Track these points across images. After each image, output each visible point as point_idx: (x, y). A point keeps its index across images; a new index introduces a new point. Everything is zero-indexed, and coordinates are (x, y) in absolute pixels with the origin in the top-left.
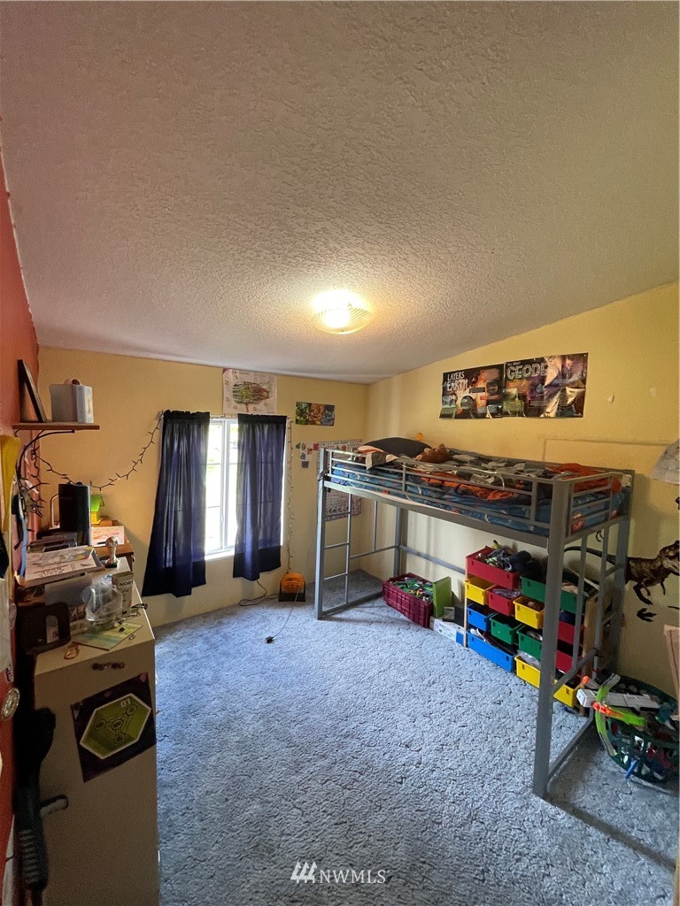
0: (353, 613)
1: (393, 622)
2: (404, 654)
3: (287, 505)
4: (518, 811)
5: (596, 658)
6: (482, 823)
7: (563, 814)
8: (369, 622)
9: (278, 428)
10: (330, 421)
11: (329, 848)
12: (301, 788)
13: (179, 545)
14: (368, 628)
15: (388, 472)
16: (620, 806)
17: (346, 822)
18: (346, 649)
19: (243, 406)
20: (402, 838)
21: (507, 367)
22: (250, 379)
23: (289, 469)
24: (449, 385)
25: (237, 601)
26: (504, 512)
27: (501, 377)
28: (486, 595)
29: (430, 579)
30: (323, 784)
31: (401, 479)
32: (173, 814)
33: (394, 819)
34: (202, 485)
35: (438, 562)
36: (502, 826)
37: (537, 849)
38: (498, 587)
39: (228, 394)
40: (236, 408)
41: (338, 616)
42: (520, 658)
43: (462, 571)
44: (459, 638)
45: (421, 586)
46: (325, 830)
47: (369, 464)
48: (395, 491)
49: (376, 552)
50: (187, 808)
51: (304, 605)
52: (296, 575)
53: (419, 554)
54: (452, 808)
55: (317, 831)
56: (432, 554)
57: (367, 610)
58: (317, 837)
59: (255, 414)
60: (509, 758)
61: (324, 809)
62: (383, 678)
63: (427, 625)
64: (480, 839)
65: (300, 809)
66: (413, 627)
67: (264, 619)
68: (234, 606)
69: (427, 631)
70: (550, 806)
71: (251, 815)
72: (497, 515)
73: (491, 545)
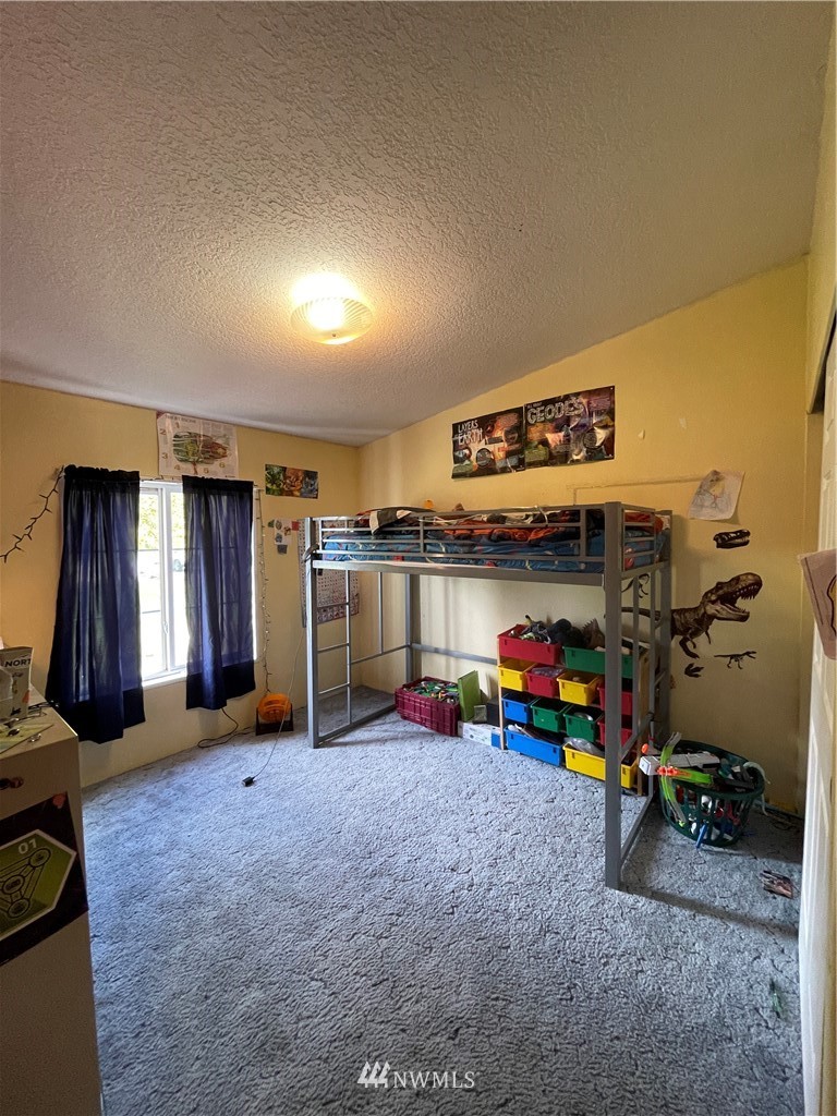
0: (359, 734)
1: (413, 736)
2: (432, 769)
3: (259, 605)
4: (593, 910)
5: (652, 723)
6: (557, 933)
7: (643, 900)
8: (383, 741)
9: (241, 497)
10: (312, 493)
11: (369, 1018)
12: (318, 953)
13: (99, 664)
14: (383, 748)
15: (400, 533)
16: (697, 878)
17: (387, 979)
18: (358, 776)
19: (190, 466)
20: (465, 977)
21: (527, 410)
22: (198, 429)
23: (261, 554)
24: (460, 438)
25: (194, 742)
26: (550, 553)
27: (521, 422)
28: (524, 678)
29: (453, 680)
30: (348, 941)
31: (418, 538)
32: (119, 1039)
33: (450, 959)
34: (132, 577)
35: (460, 657)
36: (581, 930)
37: (623, 945)
38: (539, 665)
39: (167, 447)
40: (178, 468)
41: (341, 740)
42: (569, 746)
43: (493, 662)
44: (495, 740)
45: (442, 688)
46: (360, 998)
47: (374, 525)
48: (411, 555)
49: (383, 653)
50: (143, 1025)
51: (292, 735)
52: (279, 696)
53: (437, 651)
54: (519, 926)
55: (349, 1001)
56: (452, 648)
57: (376, 728)
58: (350, 1009)
59: (207, 476)
60: (573, 855)
61: (355, 970)
62: (410, 800)
63: (455, 732)
64: (559, 952)
65: (321, 979)
66: (439, 738)
67: (238, 758)
68: (191, 750)
69: (456, 740)
70: (628, 896)
71: (249, 1007)
72: (539, 558)
73: (524, 622)
